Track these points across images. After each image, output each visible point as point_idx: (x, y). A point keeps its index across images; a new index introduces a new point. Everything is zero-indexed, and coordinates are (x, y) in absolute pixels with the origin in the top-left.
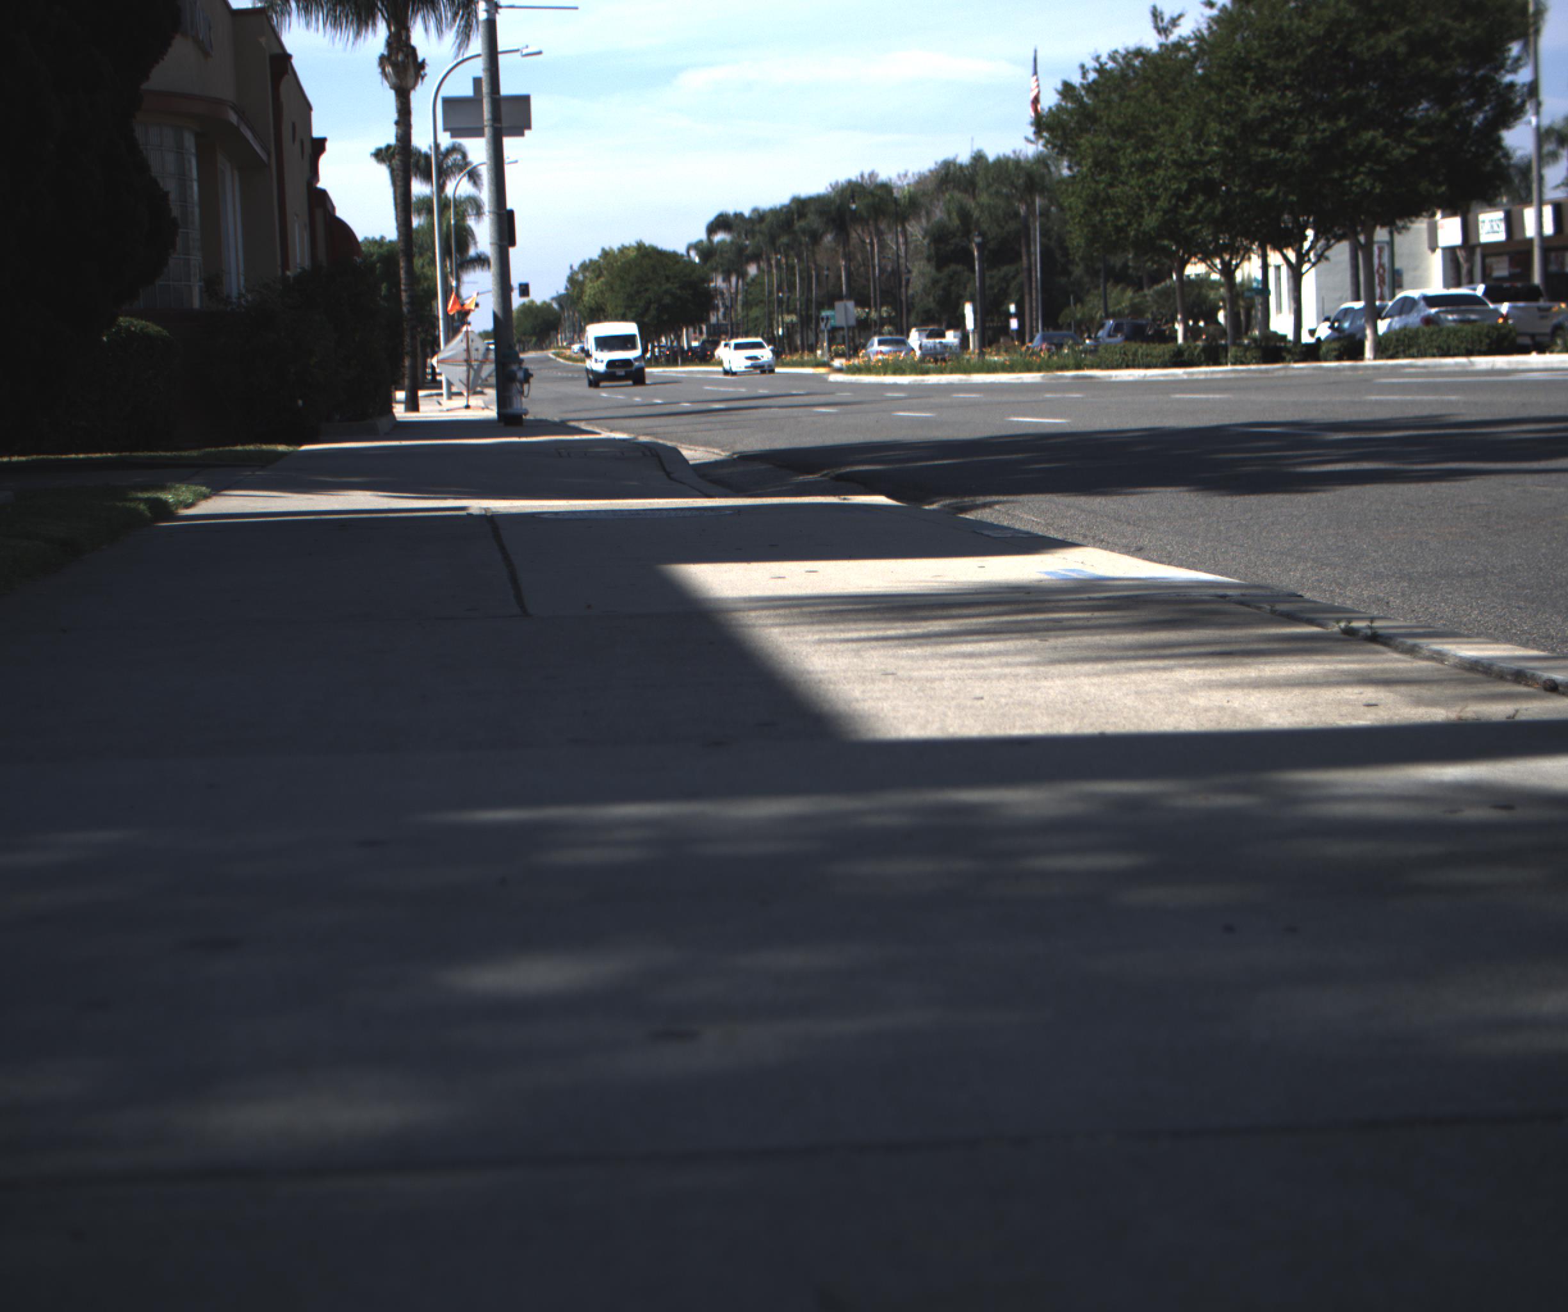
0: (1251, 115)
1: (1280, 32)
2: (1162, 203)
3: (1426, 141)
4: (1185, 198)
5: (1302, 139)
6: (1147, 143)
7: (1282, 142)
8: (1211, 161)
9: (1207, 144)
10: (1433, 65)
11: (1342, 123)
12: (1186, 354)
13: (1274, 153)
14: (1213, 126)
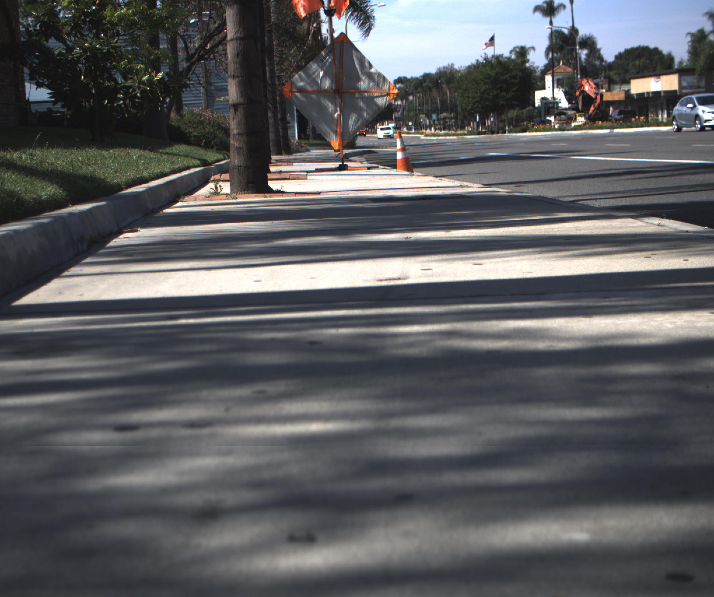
0: (482, 90)
1: (488, 75)
2: (471, 104)
3: (513, 94)
4: (474, 104)
5: (491, 94)
6: (468, 93)
7: (488, 94)
8: (479, 97)
9: (477, 94)
10: (514, 81)
11: (498, 91)
12: (480, 133)
13: (487, 96)
14: (478, 91)
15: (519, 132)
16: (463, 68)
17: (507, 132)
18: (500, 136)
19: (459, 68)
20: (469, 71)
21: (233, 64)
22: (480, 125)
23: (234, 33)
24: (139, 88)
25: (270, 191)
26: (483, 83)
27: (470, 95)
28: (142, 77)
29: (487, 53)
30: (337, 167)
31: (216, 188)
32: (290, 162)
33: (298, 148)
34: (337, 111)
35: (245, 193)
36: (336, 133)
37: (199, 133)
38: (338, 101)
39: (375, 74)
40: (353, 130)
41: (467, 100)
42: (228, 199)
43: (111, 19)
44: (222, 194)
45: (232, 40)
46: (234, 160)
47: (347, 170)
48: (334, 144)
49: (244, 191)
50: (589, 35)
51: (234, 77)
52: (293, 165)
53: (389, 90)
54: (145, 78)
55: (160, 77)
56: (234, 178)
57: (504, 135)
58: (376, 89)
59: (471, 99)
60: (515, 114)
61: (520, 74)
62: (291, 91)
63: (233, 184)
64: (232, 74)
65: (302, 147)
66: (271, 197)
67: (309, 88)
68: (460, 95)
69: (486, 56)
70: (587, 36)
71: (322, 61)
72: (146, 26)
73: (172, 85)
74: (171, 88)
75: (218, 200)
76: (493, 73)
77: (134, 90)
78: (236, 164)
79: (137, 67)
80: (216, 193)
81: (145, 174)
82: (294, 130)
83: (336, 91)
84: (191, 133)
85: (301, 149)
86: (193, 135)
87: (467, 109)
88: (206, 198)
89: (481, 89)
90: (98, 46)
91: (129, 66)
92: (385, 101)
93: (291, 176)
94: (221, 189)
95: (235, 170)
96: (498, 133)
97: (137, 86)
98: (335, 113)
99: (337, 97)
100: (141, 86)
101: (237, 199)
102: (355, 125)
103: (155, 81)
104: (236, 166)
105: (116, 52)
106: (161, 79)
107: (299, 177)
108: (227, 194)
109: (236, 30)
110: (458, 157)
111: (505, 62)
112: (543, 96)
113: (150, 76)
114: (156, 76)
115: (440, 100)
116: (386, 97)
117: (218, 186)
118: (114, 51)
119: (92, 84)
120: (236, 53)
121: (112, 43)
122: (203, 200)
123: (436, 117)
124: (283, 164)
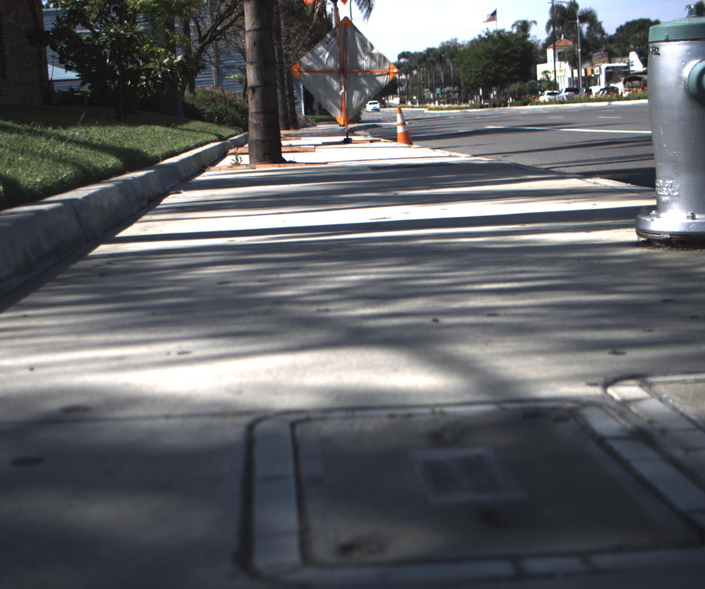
1: (490, 49)
2: (473, 79)
3: (514, 68)
4: (476, 78)
5: (493, 68)
6: (471, 67)
7: (490, 68)
8: (481, 71)
9: (479, 68)
10: (516, 55)
11: (500, 66)
12: (483, 107)
13: (489, 71)
14: (480, 65)
15: (521, 105)
16: (466, 43)
17: (509, 105)
18: (501, 109)
19: (462, 42)
20: (471, 46)
21: (251, 52)
22: (482, 99)
23: (251, 25)
24: (160, 70)
25: (284, 161)
26: (484, 58)
27: (473, 69)
28: (163, 60)
29: (489, 28)
30: (343, 141)
31: (237, 159)
32: (298, 136)
33: (305, 123)
34: (341, 89)
35: (262, 164)
36: (341, 109)
37: (212, 110)
38: (342, 79)
39: (377, 54)
40: (357, 107)
41: (469, 74)
42: (248, 169)
43: (134, 7)
44: (242, 165)
45: (249, 31)
46: (253, 135)
47: (352, 143)
48: (339, 119)
49: (262, 161)
50: (589, 8)
51: (252, 63)
52: (301, 139)
53: (389, 69)
54: (165, 61)
55: (180, 59)
56: (252, 151)
57: (507, 108)
58: (377, 69)
59: (473, 73)
60: (517, 88)
61: (521, 48)
62: (299, 71)
63: (251, 156)
64: (250, 60)
65: (308, 122)
66: (285, 166)
67: (316, 68)
68: (463, 69)
69: (488, 31)
70: (587, 10)
71: (327, 43)
72: (165, 13)
73: (190, 67)
74: (189, 70)
75: (239, 169)
76: (494, 48)
77: (156, 72)
78: (254, 138)
79: (157, 51)
80: (237, 164)
81: (176, 148)
82: (301, 106)
83: (340, 71)
84: (205, 110)
85: (308, 124)
86: (206, 112)
87: (470, 84)
88: (229, 168)
89: (483, 63)
90: (122, 32)
91: (151, 50)
92: (385, 79)
93: (300, 149)
94: (241, 161)
95: (253, 144)
96: (500, 106)
97: (159, 68)
98: (340, 91)
99: (342, 76)
100: (162, 68)
101: (255, 168)
102: (358, 102)
103: (175, 64)
104: (253, 140)
105: (139, 37)
106: (180, 61)
107: (308, 150)
108: (247, 165)
109: (253, 22)
110: (457, 131)
111: (506, 37)
112: (545, 70)
113: (170, 59)
114: (176, 59)
115: (443, 74)
116: (386, 76)
117: (238, 158)
118: (136, 36)
119: (117, 66)
120: (253, 42)
121: (135, 29)
122: (226, 169)
123: (440, 91)
124: (292, 138)
